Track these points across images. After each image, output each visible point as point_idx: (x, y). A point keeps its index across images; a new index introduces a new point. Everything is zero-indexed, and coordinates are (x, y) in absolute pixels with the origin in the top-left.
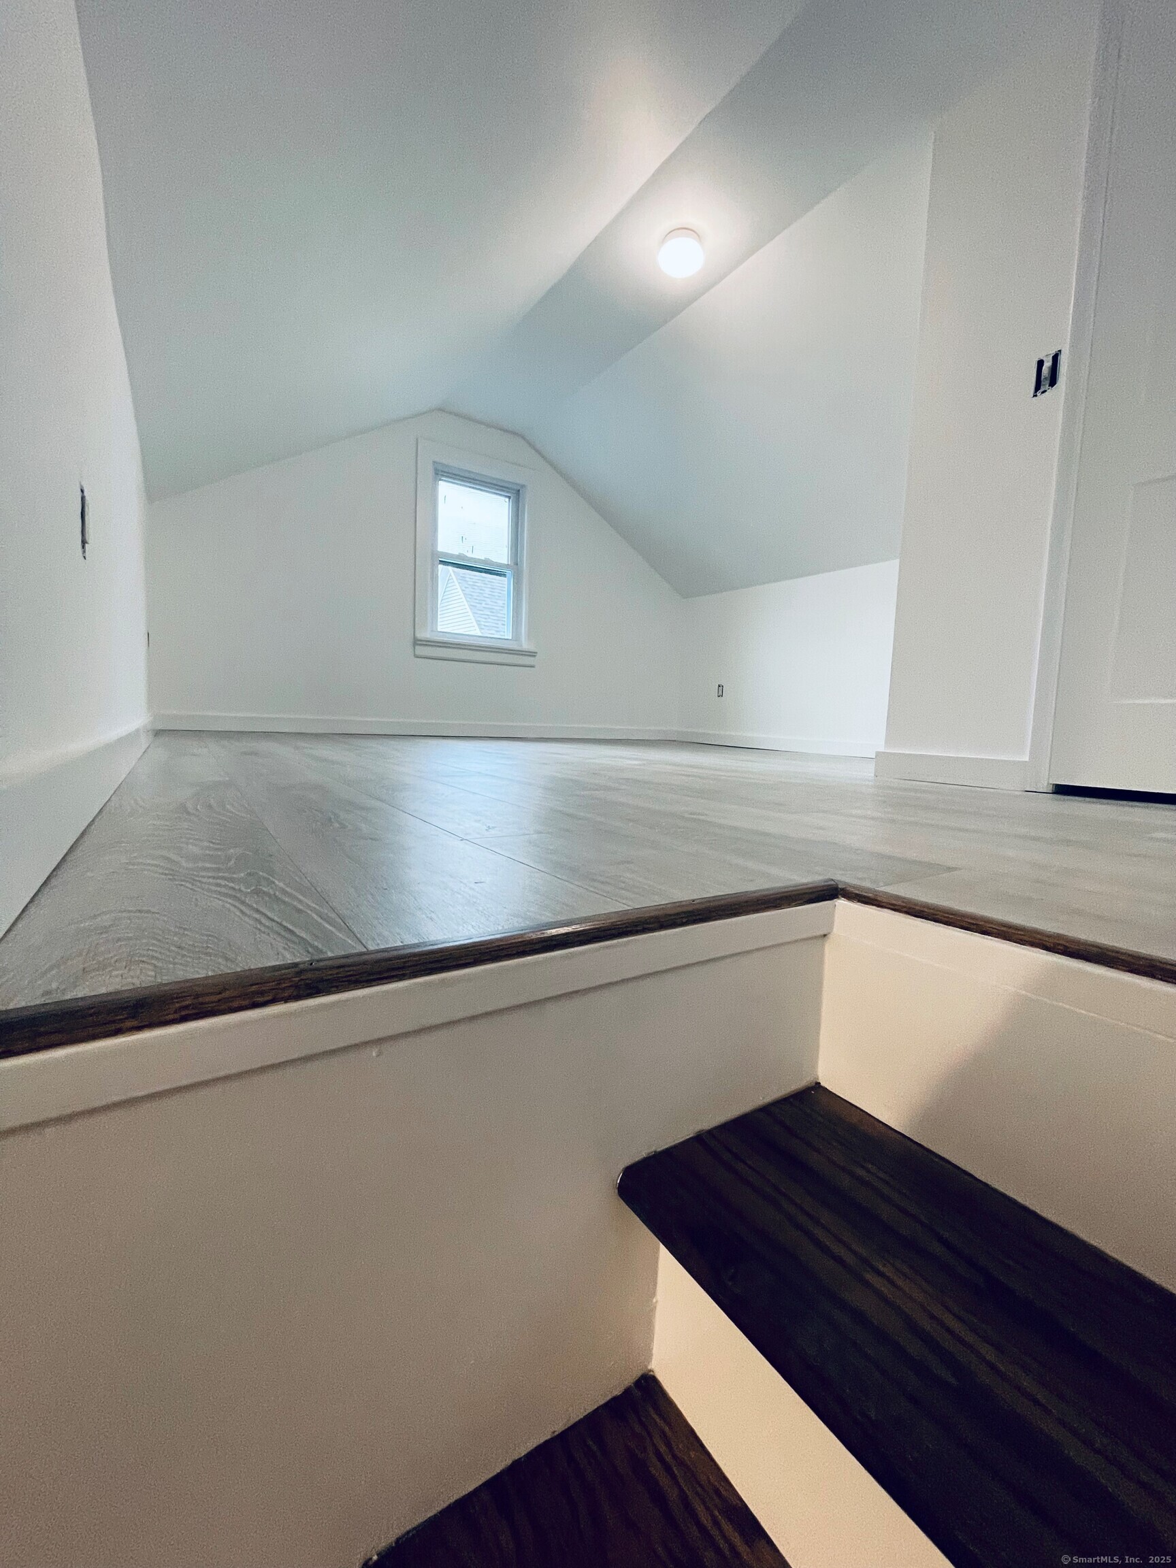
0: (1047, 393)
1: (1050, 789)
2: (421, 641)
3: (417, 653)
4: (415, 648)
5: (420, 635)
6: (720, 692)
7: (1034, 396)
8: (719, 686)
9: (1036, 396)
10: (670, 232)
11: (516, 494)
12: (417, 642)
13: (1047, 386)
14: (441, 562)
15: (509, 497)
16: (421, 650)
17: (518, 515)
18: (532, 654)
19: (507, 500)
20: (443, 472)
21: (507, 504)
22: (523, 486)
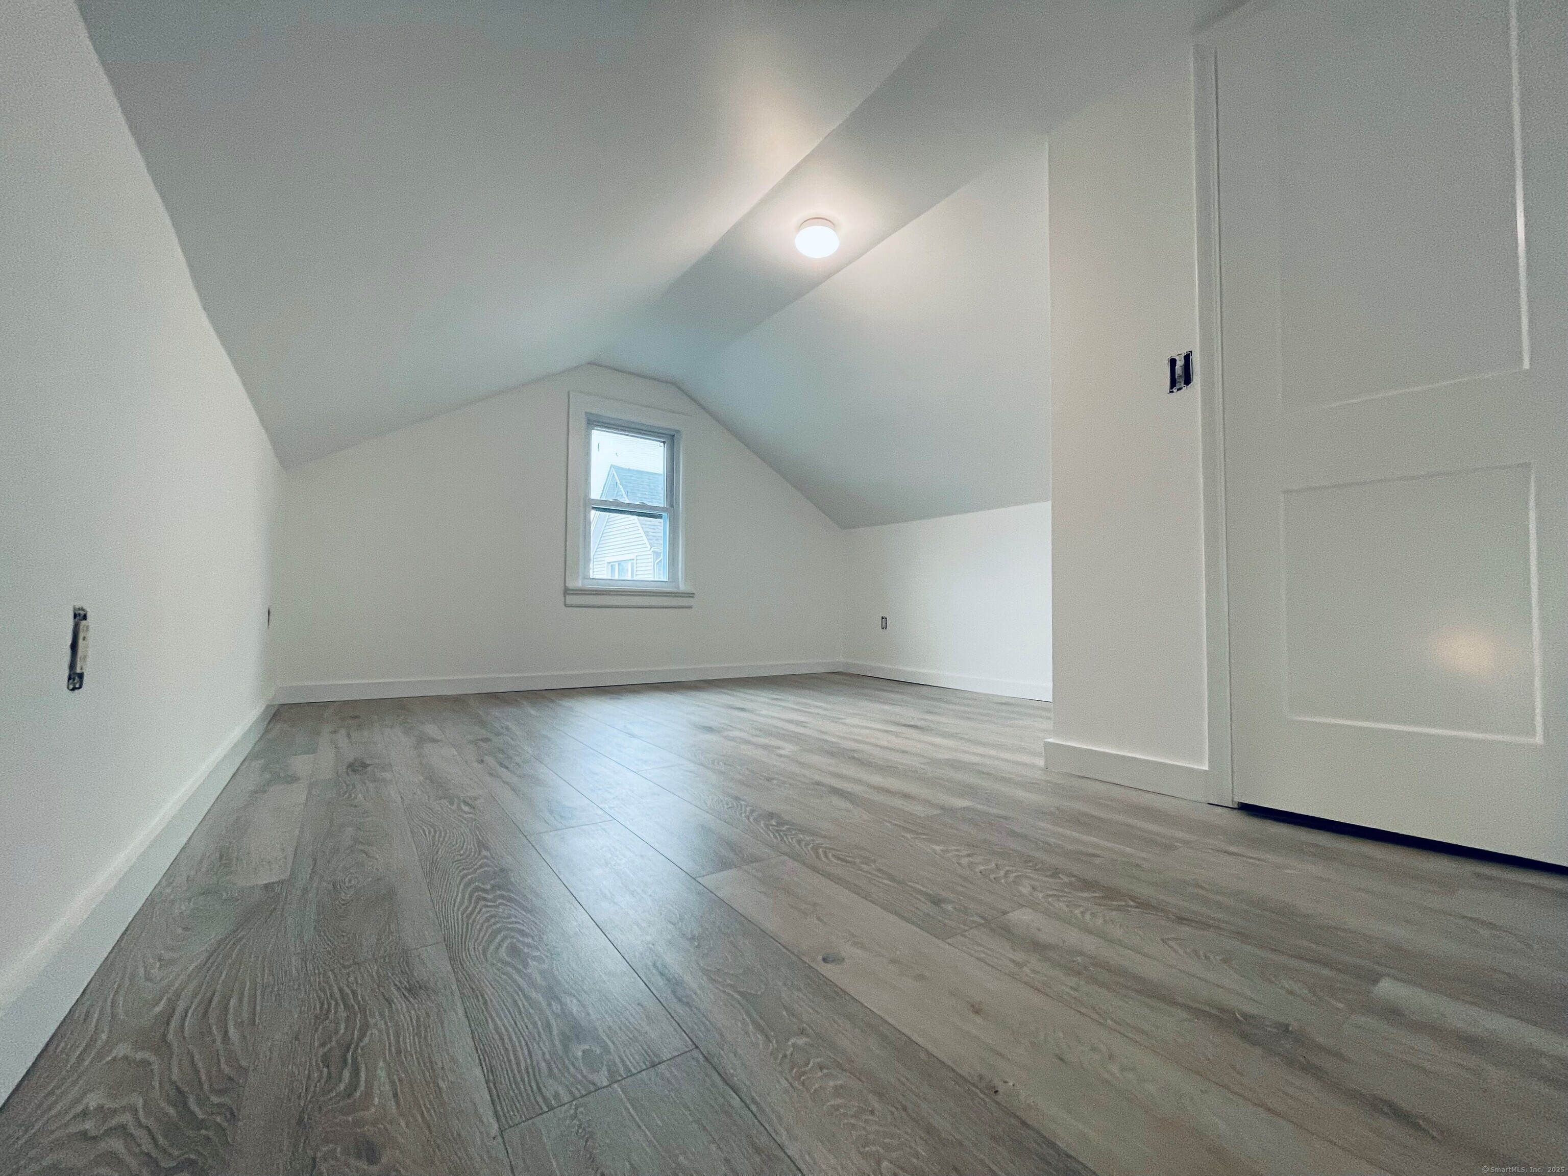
0: (1182, 390)
1: (1236, 806)
2: (573, 590)
3: (568, 602)
4: (565, 597)
5: (571, 584)
6: (884, 624)
7: (1171, 392)
8: (883, 618)
9: (1172, 392)
10: (806, 221)
11: (671, 439)
12: (567, 591)
13: (1183, 383)
14: (594, 508)
15: (664, 442)
16: (571, 599)
17: (672, 461)
18: (691, 595)
19: (662, 444)
20: (595, 421)
21: (663, 448)
22: (678, 432)
